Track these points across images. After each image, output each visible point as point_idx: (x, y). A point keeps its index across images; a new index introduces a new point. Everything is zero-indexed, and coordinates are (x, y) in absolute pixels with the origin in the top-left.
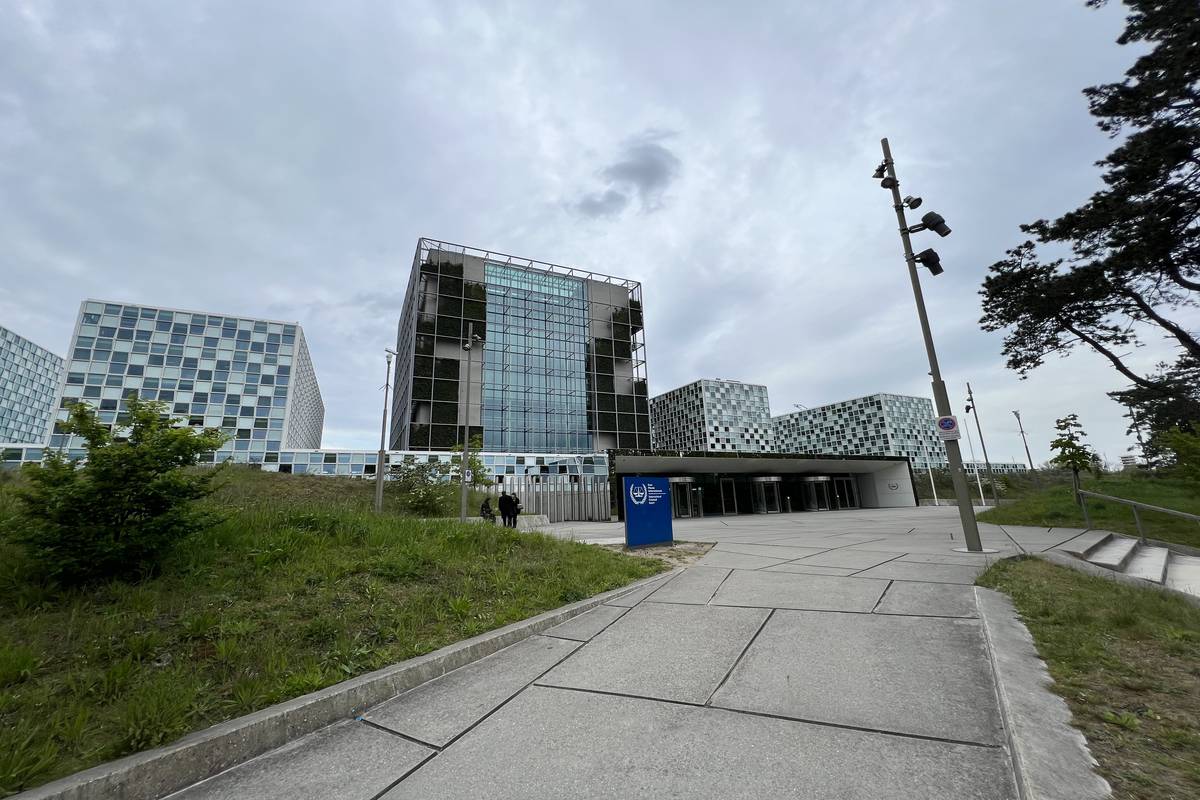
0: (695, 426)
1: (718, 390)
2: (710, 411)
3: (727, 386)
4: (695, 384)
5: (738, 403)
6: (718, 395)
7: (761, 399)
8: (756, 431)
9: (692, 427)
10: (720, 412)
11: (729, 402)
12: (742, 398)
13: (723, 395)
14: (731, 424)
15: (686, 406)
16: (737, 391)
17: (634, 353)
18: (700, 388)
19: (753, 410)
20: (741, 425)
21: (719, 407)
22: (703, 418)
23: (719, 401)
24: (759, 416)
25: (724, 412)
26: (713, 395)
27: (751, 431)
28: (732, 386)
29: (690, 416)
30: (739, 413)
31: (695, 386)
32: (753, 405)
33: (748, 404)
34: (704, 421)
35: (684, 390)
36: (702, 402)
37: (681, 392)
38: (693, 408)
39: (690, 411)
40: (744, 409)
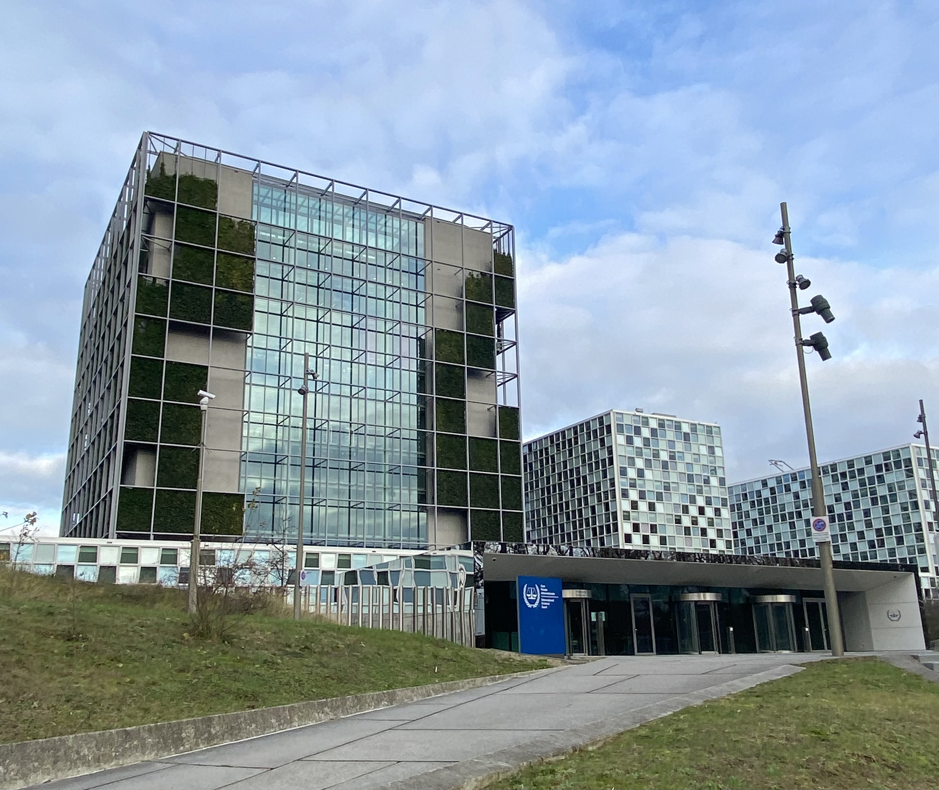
0: (600, 500)
1: (638, 431)
2: (623, 472)
3: (654, 424)
4: (601, 419)
5: (672, 457)
6: (638, 442)
7: (712, 450)
8: (702, 511)
9: (593, 501)
10: (640, 473)
11: (656, 455)
12: (679, 446)
13: (646, 442)
14: (659, 497)
15: (584, 461)
16: (670, 435)
17: (498, 361)
18: (609, 427)
19: (697, 470)
20: (676, 499)
21: (640, 463)
22: (613, 485)
23: (640, 453)
24: (707, 481)
25: (648, 474)
26: (629, 441)
27: (693, 511)
28: (661, 425)
29: (593, 480)
30: (673, 478)
31: (601, 423)
32: (697, 460)
33: (688, 458)
34: (614, 490)
35: (582, 430)
36: (610, 452)
37: (576, 433)
38: (597, 463)
39: (591, 470)
40: (681, 468)
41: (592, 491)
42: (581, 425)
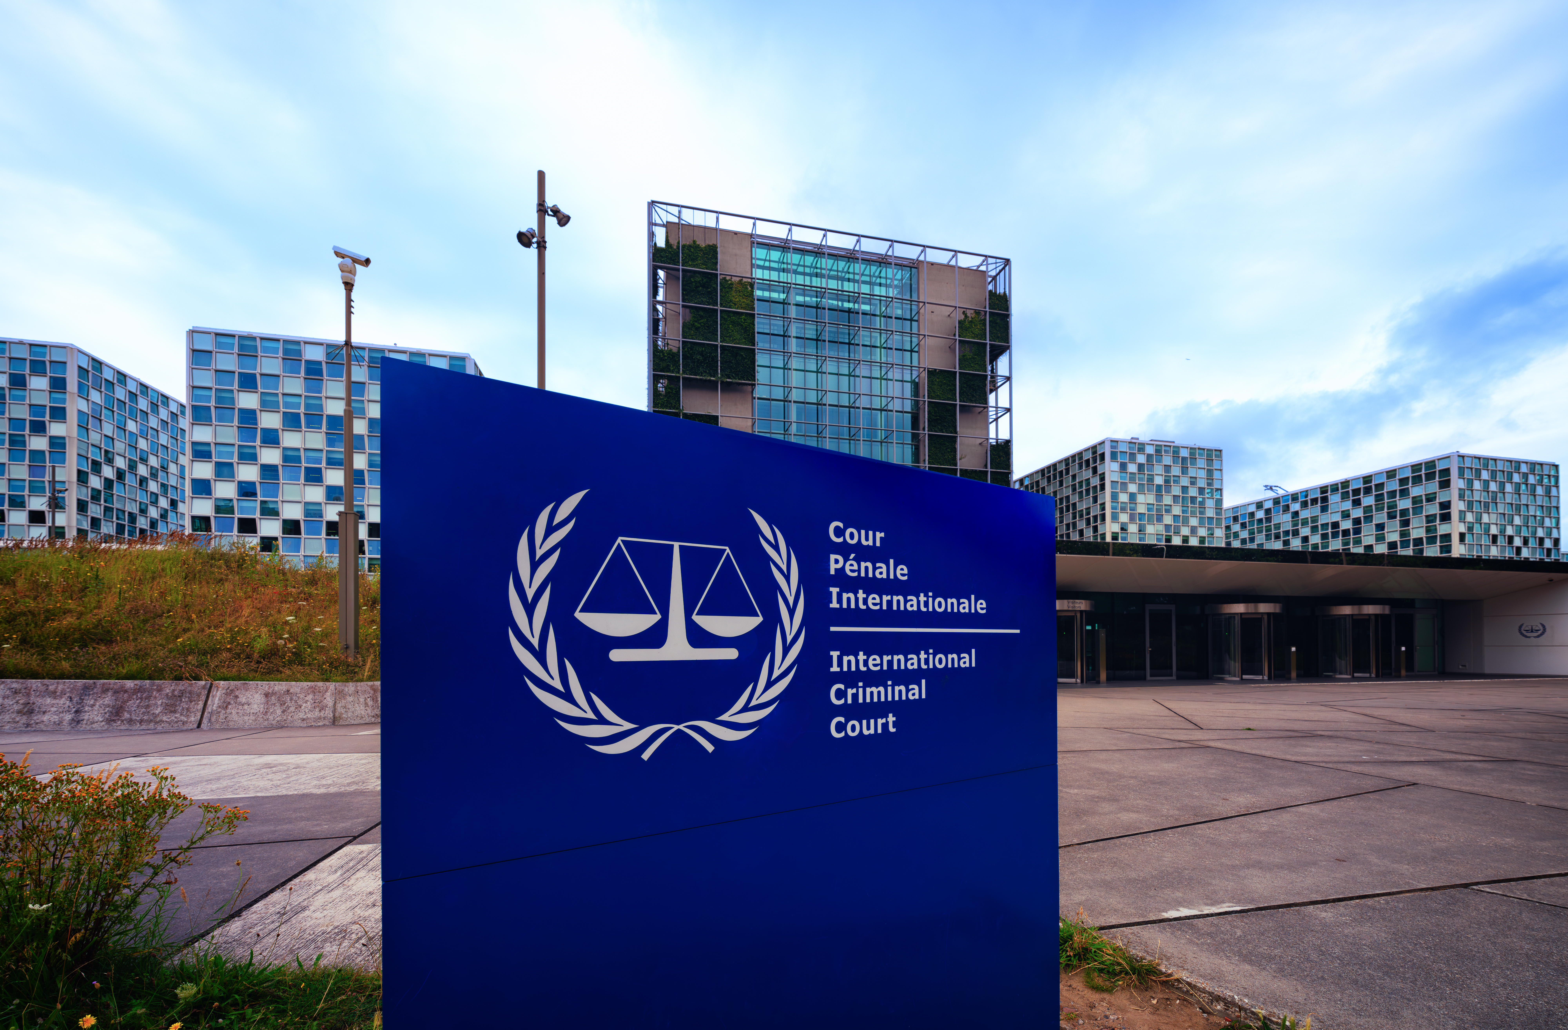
0: (1088, 523)
1: (1133, 457)
2: (1114, 497)
3: (1150, 450)
4: (1094, 449)
5: (1167, 481)
6: (1132, 468)
7: (1210, 472)
8: (1194, 530)
9: (1081, 525)
10: (1132, 497)
11: (1151, 479)
12: (1176, 471)
13: (1141, 467)
15: (1074, 490)
16: (1167, 460)
17: (992, 398)
18: (1103, 456)
19: (1193, 492)
20: (1168, 520)
21: (1133, 488)
22: (1103, 509)
23: (1132, 479)
24: (1203, 503)
25: (1140, 498)
26: (1123, 466)
28: (1158, 451)
29: (1082, 506)
30: (1167, 500)
31: (1095, 452)
32: (1193, 483)
33: (1185, 482)
34: (1104, 514)
35: (1074, 461)
36: (1102, 478)
37: (1067, 464)
38: (1088, 491)
39: (1081, 496)
40: (1176, 491)
41: (1081, 516)
42: (1073, 456)
